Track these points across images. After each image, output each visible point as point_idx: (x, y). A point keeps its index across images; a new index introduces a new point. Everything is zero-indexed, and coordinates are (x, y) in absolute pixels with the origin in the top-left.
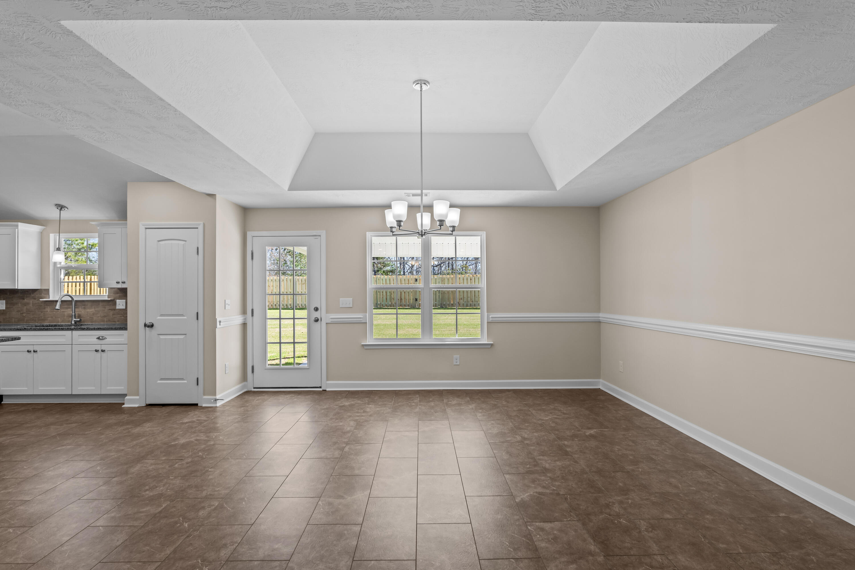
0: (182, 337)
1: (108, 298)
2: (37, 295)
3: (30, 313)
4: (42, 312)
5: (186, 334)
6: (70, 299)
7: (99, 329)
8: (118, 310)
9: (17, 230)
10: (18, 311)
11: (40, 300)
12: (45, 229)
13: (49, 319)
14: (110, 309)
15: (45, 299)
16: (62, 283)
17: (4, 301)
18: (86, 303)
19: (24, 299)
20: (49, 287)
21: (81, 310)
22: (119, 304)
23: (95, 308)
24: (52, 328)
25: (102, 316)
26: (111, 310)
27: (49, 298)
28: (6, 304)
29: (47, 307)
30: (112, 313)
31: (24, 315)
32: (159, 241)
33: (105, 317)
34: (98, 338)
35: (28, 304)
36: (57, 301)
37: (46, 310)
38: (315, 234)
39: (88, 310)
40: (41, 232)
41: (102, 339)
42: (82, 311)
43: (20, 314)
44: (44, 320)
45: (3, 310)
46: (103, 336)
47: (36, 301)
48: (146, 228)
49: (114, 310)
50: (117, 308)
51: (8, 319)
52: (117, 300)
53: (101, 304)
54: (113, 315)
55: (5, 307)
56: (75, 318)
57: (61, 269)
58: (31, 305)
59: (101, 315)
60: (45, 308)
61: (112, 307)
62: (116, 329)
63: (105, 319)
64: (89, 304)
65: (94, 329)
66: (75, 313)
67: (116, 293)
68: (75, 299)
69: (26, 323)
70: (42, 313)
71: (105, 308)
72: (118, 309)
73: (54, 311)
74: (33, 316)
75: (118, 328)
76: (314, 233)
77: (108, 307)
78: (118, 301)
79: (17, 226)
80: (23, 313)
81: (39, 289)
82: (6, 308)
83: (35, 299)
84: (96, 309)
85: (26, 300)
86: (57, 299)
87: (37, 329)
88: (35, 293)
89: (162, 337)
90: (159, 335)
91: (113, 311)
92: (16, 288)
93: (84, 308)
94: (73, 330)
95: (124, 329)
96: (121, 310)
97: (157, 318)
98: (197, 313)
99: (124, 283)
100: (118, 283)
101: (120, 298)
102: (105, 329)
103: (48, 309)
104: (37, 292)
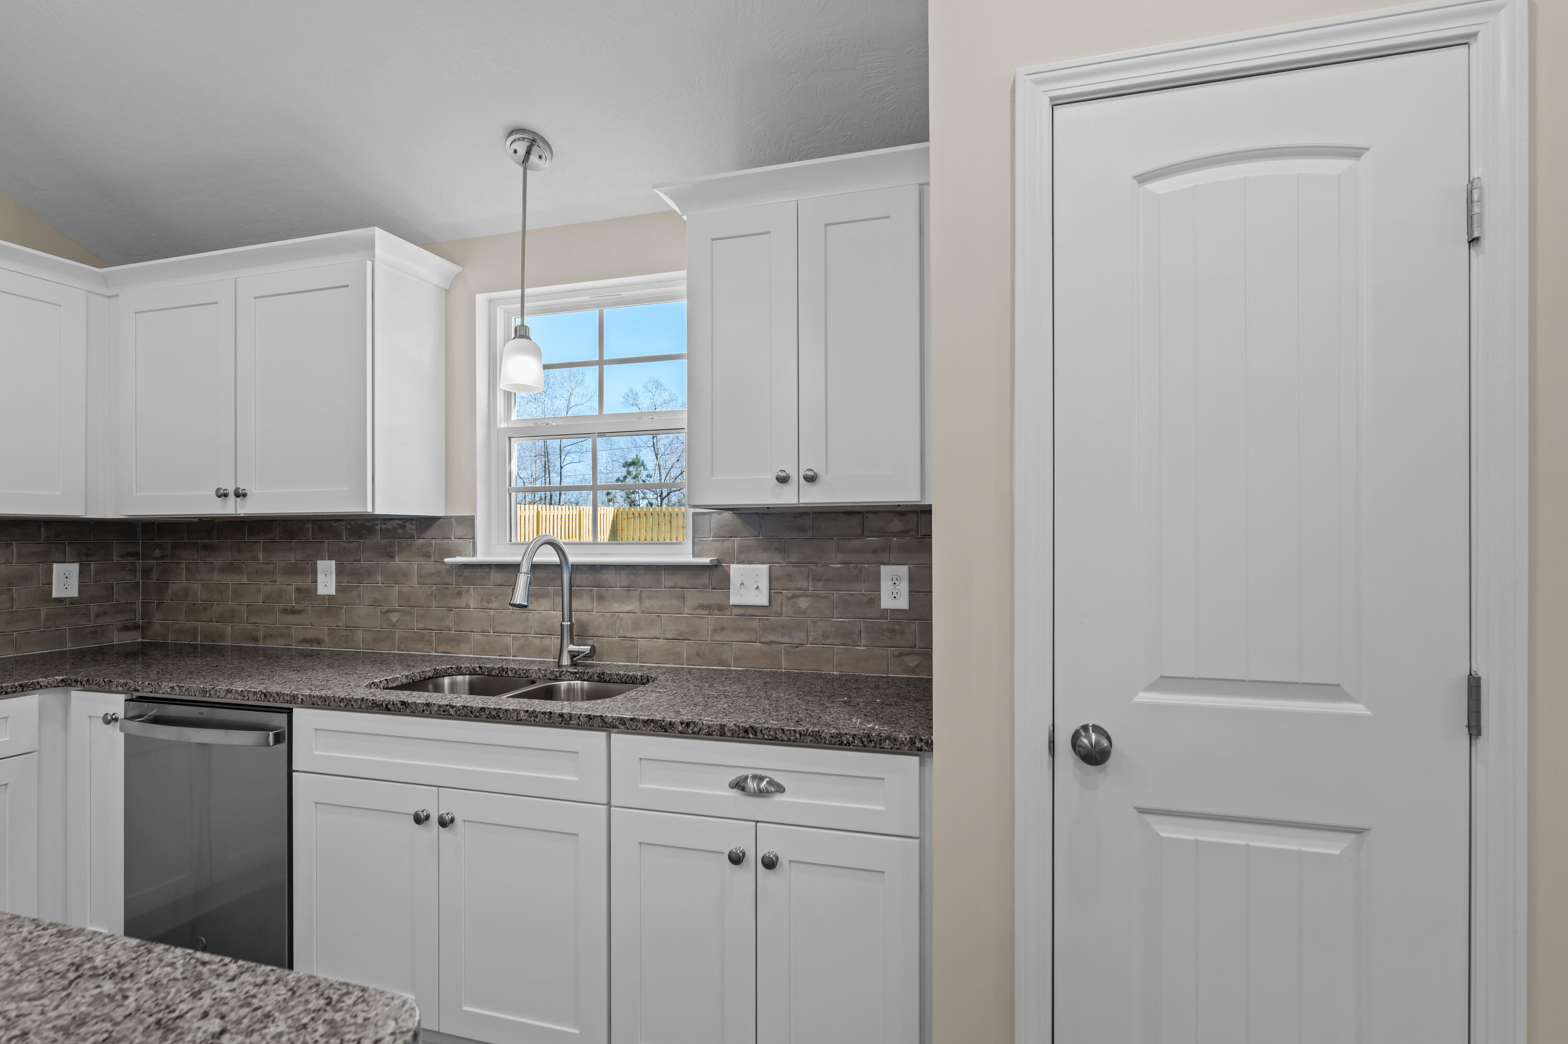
0: (1334, 847)
1: (694, 556)
2: (434, 541)
3: (410, 613)
4: (450, 610)
5: (1356, 830)
6: (554, 559)
7: (747, 734)
8: (735, 611)
9: (369, 264)
10: (375, 604)
11: (446, 560)
12: (457, 276)
13: (476, 636)
14: (701, 607)
15: (460, 555)
16: (513, 494)
17: (333, 562)
18: (609, 577)
19: (391, 556)
20: (474, 507)
21: (589, 607)
22: (742, 584)
23: (641, 600)
25: (669, 635)
26: (709, 607)
27: (474, 554)
28: (339, 573)
29: (468, 591)
30: (709, 621)
31: (394, 617)
32: (1142, 179)
33: (681, 637)
34: (739, 785)
35: (406, 575)
36: (516, 567)
37: (462, 602)
39: (616, 607)
40: (447, 292)
41: (760, 793)
42: (592, 611)
43: (381, 612)
44: (457, 640)
45: (330, 597)
46: (759, 773)
47: (429, 566)
48: (1056, 103)
49: (719, 610)
50: (734, 600)
51: (345, 633)
52: (732, 566)
53: (668, 580)
54: (716, 629)
55: (336, 586)
56: (572, 642)
57: (510, 438)
58: (415, 580)
59: (664, 632)
60: (460, 594)
61: (713, 597)
62: (841, 743)
63: (684, 648)
64: (623, 578)
65: (720, 733)
66: (570, 620)
67: (727, 534)
68: (572, 559)
69: (399, 649)
70: (452, 614)
71: (683, 598)
72: (734, 606)
73: (491, 605)
74: (421, 625)
75: (854, 736)
77: (693, 598)
78: (736, 571)
79: (370, 245)
80: (391, 611)
81: (439, 518)
82: (338, 589)
83: (427, 556)
84: (648, 603)
85: (398, 562)
86: (516, 559)
88: (428, 534)
89: (1167, 830)
90: (1142, 811)
91: (716, 612)
92: (369, 510)
93: (601, 598)
94: (615, 727)
95: (887, 744)
96: (748, 611)
97: (1144, 697)
98: (1474, 685)
99: (811, 479)
100: (783, 480)
101: (742, 557)
102: (776, 739)
103: (471, 599)
104: (433, 531)
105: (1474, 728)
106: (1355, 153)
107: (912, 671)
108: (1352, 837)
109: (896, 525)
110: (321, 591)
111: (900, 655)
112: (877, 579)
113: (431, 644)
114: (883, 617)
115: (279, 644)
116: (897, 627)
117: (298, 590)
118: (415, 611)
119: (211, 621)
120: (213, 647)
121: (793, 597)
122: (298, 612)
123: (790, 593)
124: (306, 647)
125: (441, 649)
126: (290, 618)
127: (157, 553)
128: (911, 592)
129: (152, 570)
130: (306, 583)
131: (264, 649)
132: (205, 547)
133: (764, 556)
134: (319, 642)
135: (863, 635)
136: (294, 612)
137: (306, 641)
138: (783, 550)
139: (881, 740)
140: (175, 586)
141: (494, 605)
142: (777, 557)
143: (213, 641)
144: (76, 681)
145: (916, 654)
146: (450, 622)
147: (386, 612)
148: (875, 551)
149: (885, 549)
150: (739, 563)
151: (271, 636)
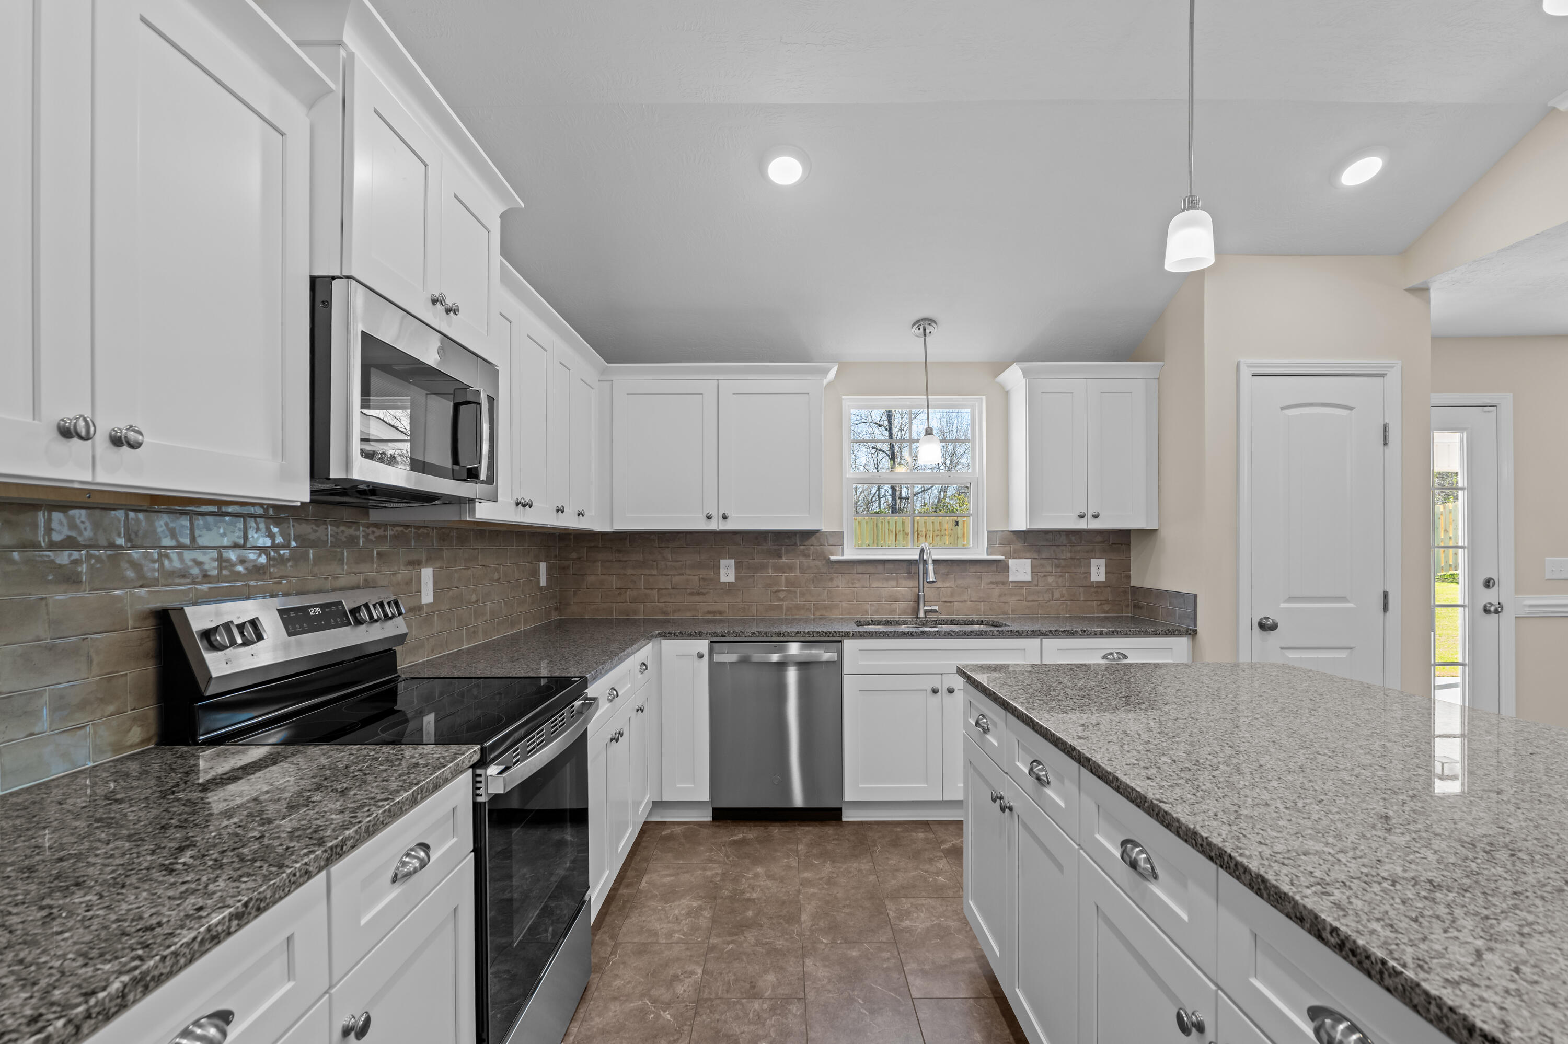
0: (1343, 654)
1: (988, 555)
2: (812, 547)
3: (794, 592)
4: (824, 589)
5: (1351, 648)
7: (1114, 634)
8: (1012, 585)
10: (767, 587)
14: (992, 583)
15: (832, 555)
17: (733, 562)
19: (780, 557)
20: (842, 527)
22: (1016, 570)
23: (955, 580)
24: (993, 632)
25: (973, 600)
26: (996, 583)
27: (842, 555)
28: (738, 567)
29: (837, 577)
30: (997, 591)
31: (782, 595)
32: (1283, 408)
33: (980, 600)
35: (791, 568)
37: (833, 584)
38: (1487, 401)
41: (1116, 660)
43: (772, 592)
45: (731, 583)
46: (1119, 651)
49: (1003, 585)
50: (1012, 578)
52: (1010, 560)
53: (970, 568)
54: (1000, 596)
56: (925, 605)
58: (798, 571)
59: (970, 598)
60: (832, 579)
61: (1000, 578)
62: (1156, 634)
65: (1100, 634)
67: (1008, 544)
69: (785, 615)
70: (826, 592)
71: (981, 579)
72: (1012, 582)
73: (854, 586)
76: (1485, 398)
77: (987, 578)
78: (1012, 563)
80: (779, 591)
81: (817, 532)
82: (737, 577)
83: (807, 556)
84: (960, 582)
85: (785, 560)
87: (953, 634)
88: (809, 543)
89: (1291, 655)
90: (1282, 648)
91: (1000, 586)
95: (1176, 633)
96: (1020, 585)
97: (1283, 605)
98: (1386, 595)
99: (1096, 516)
100: (1082, 516)
101: (1016, 555)
102: (1127, 634)
103: (840, 582)
104: (813, 539)
105: (1386, 608)
106: (1351, 408)
107: (1107, 612)
108: (1349, 651)
109: (1099, 538)
110: (723, 579)
111: (1101, 604)
112: (1089, 566)
113: (810, 611)
114: (1092, 585)
115: (688, 615)
116: (1099, 590)
117: (703, 579)
118: (798, 591)
119: (626, 602)
120: (628, 620)
121: (1045, 576)
122: (703, 594)
123: (1042, 575)
124: (711, 617)
125: (818, 613)
126: (697, 598)
127: (574, 555)
128: (1107, 572)
129: (568, 567)
130: (710, 574)
131: (673, 619)
132: (619, 551)
133: (1028, 555)
134: (721, 613)
135: (1082, 594)
136: (699, 594)
137: (709, 613)
138: (1039, 551)
139: (1174, 631)
140: (591, 579)
141: (856, 586)
142: (1036, 556)
143: (627, 615)
144: (670, 633)
145: (1108, 603)
146: (824, 596)
147: (776, 592)
148: (1087, 552)
149: (1092, 551)
150: (1013, 558)
151: (679, 610)
